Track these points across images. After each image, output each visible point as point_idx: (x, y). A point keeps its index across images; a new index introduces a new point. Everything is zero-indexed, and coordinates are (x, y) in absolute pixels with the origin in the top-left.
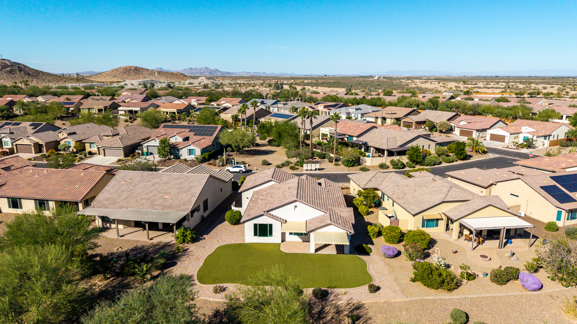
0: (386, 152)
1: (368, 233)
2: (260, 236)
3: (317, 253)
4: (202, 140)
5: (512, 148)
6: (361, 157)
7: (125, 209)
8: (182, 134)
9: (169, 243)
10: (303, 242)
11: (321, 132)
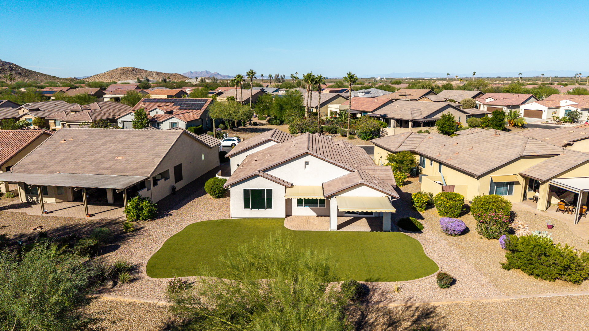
0: (410, 123)
1: (413, 203)
2: (252, 208)
3: (341, 230)
4: (188, 114)
5: (552, 124)
6: (381, 129)
7: (57, 174)
8: (165, 107)
9: (116, 220)
10: (318, 216)
11: (329, 109)
